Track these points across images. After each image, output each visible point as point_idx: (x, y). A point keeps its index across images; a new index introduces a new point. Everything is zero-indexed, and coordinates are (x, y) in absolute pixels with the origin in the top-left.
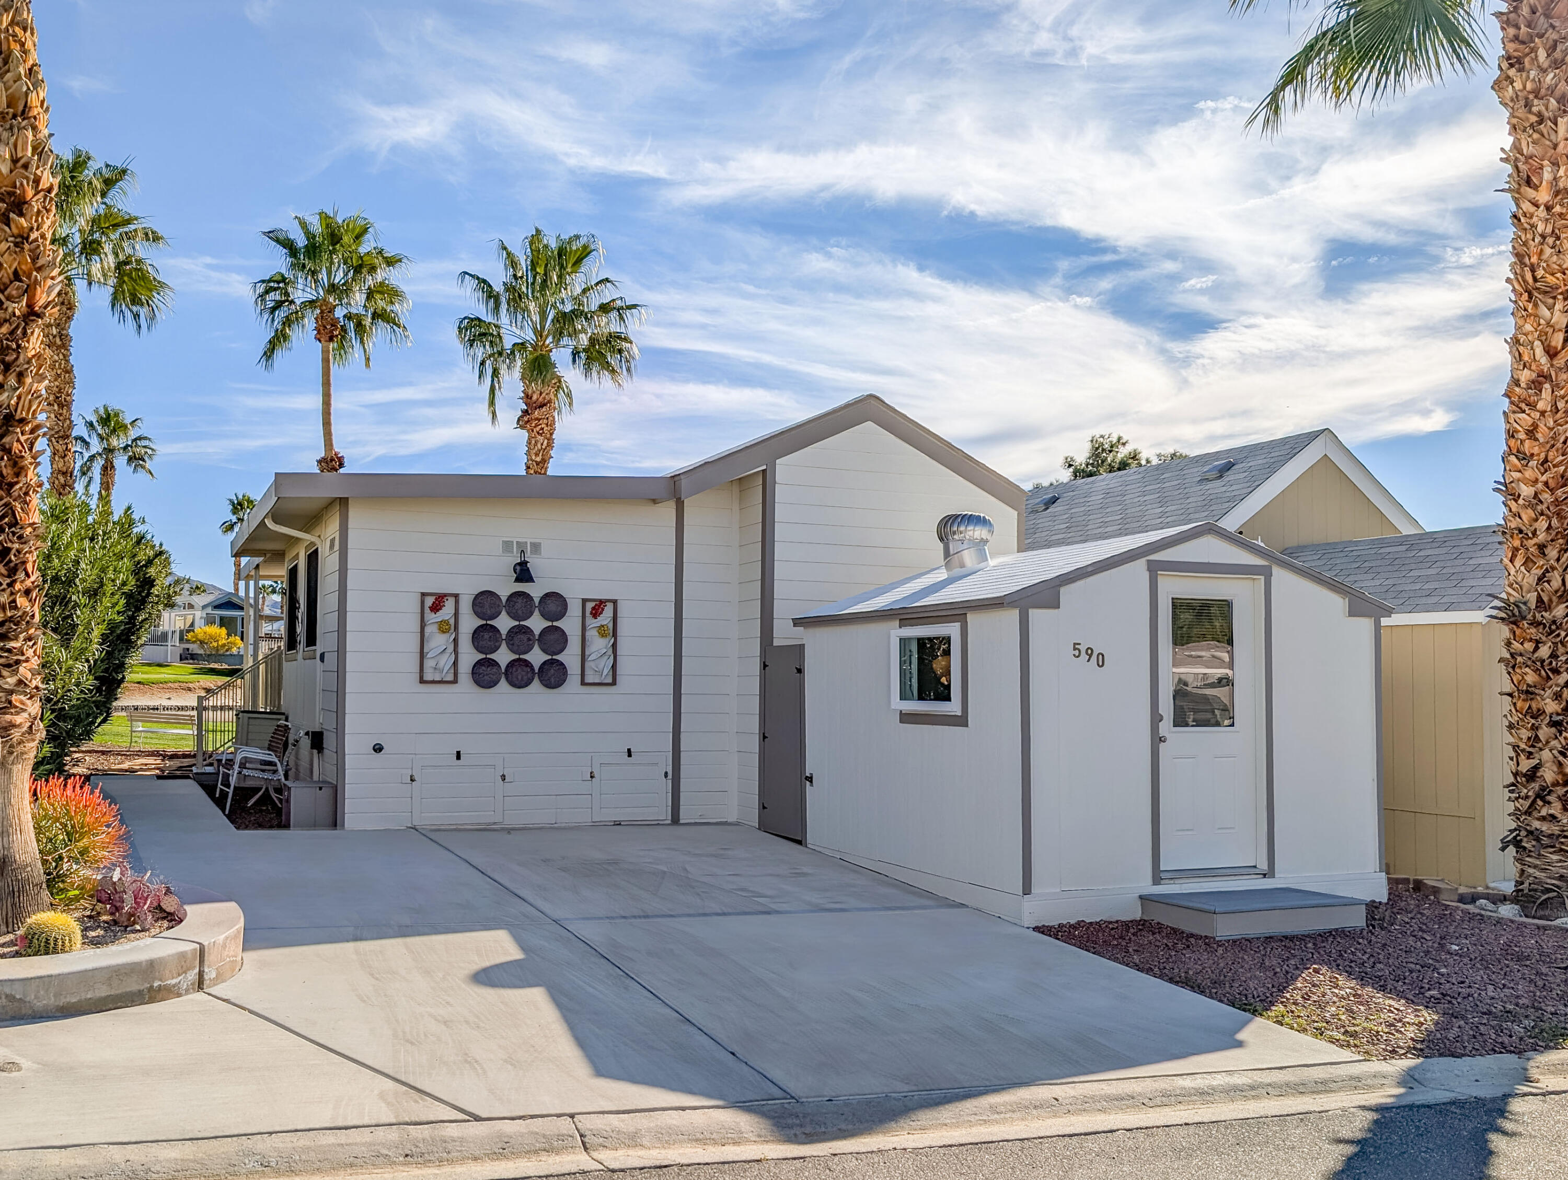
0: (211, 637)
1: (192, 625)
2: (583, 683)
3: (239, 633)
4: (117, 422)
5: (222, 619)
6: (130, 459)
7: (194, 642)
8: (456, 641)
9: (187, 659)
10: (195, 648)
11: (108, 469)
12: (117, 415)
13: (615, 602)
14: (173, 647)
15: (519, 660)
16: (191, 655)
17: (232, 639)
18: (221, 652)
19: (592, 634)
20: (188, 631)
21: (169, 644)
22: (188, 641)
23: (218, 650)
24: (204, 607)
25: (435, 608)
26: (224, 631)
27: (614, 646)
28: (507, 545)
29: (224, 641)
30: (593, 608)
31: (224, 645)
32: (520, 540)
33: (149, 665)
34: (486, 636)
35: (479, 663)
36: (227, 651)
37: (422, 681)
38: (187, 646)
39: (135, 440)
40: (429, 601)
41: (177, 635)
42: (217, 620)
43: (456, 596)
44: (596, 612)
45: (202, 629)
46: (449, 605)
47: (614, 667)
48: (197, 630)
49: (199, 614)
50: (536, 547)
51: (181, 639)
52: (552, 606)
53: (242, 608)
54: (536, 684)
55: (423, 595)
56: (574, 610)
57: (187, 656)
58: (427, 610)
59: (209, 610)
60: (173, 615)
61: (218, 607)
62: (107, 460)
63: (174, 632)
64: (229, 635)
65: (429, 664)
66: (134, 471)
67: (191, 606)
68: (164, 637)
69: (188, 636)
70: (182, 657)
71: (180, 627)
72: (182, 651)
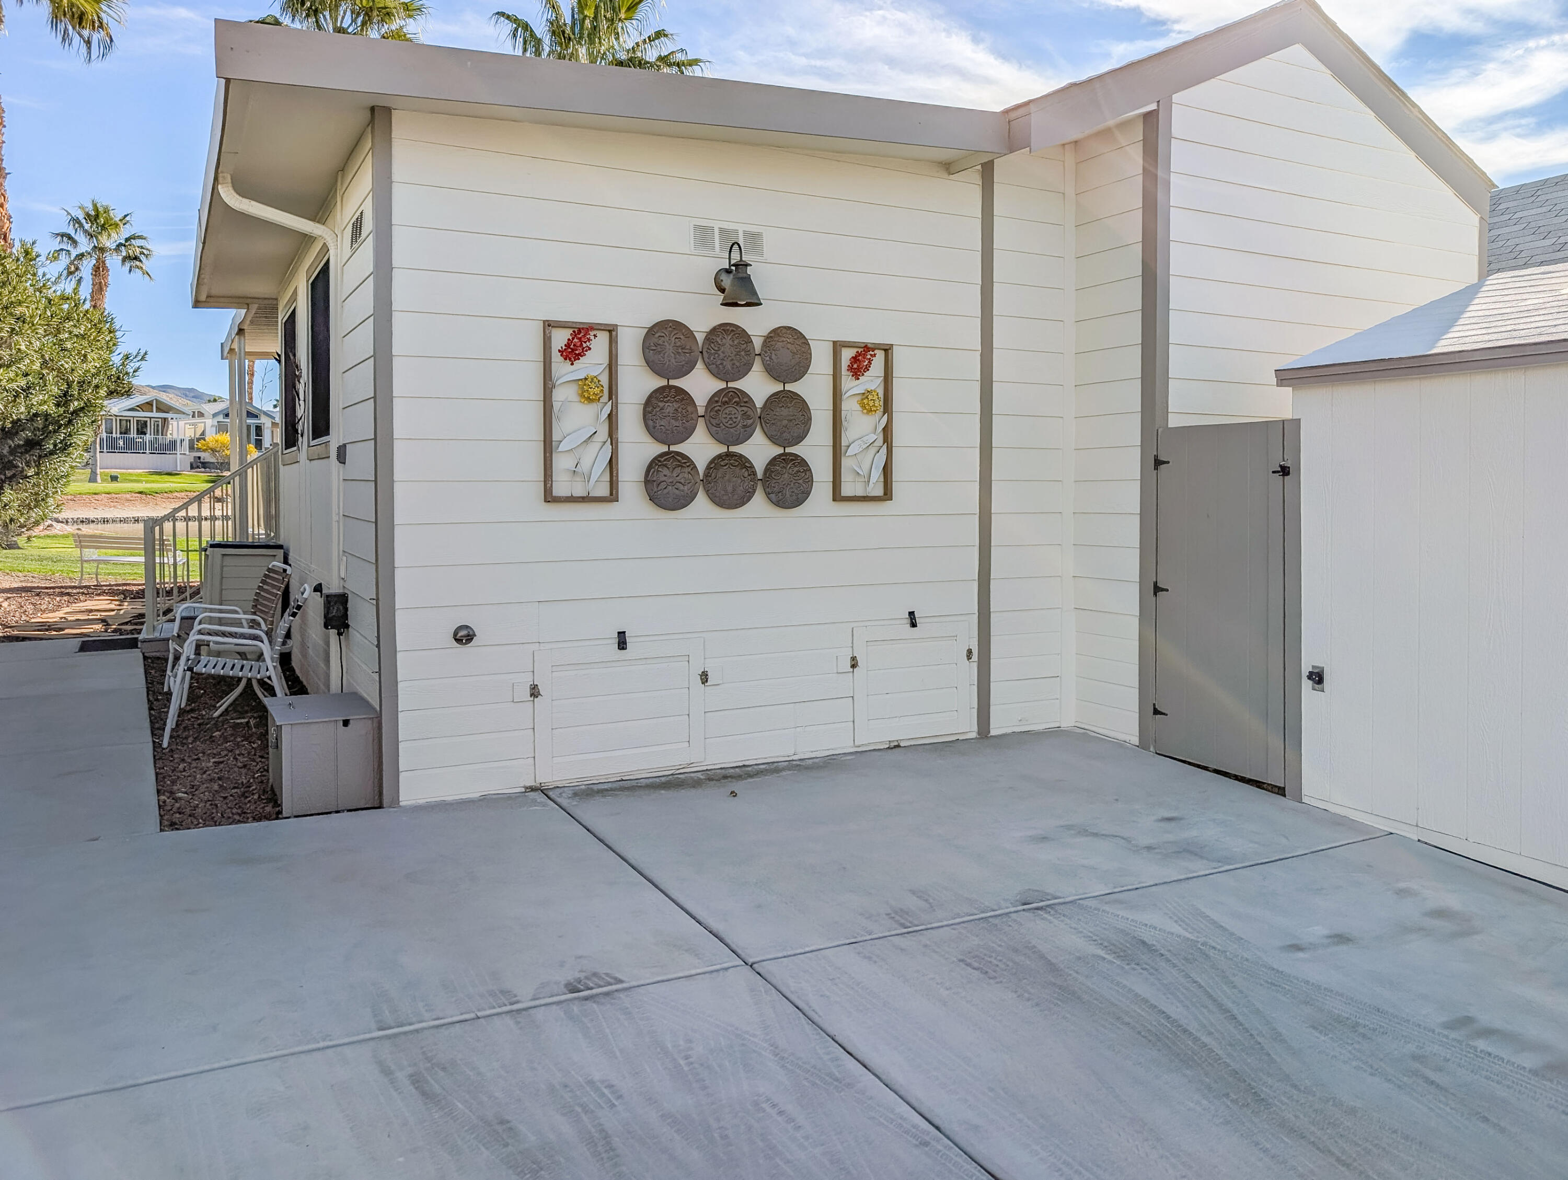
0: (223, 445)
1: (203, 433)
2: (837, 496)
4: (107, 220)
6: (125, 259)
7: (204, 451)
8: (612, 419)
9: (198, 467)
10: (206, 457)
11: (99, 268)
12: (105, 211)
13: (887, 350)
14: (183, 457)
15: (729, 455)
16: (203, 463)
19: (850, 406)
20: (198, 440)
21: (178, 453)
22: (199, 450)
24: (215, 415)
25: (573, 352)
27: (887, 432)
28: (703, 235)
30: (855, 359)
32: (725, 226)
33: (159, 474)
34: (670, 408)
35: (656, 464)
37: (549, 497)
38: (198, 454)
39: (128, 239)
40: (560, 338)
41: (186, 444)
42: (230, 428)
43: (611, 330)
44: (858, 367)
45: (212, 437)
46: (599, 345)
47: (887, 471)
48: (208, 438)
49: (209, 422)
50: (755, 238)
51: (192, 448)
52: (784, 355)
54: (759, 500)
55: (549, 325)
56: (821, 361)
57: (198, 465)
58: (556, 357)
59: (220, 419)
60: (182, 423)
62: (98, 260)
63: (182, 441)
65: (562, 463)
66: (130, 271)
67: (201, 415)
68: (172, 446)
69: (197, 445)
70: (192, 466)
71: (192, 436)
72: (192, 460)
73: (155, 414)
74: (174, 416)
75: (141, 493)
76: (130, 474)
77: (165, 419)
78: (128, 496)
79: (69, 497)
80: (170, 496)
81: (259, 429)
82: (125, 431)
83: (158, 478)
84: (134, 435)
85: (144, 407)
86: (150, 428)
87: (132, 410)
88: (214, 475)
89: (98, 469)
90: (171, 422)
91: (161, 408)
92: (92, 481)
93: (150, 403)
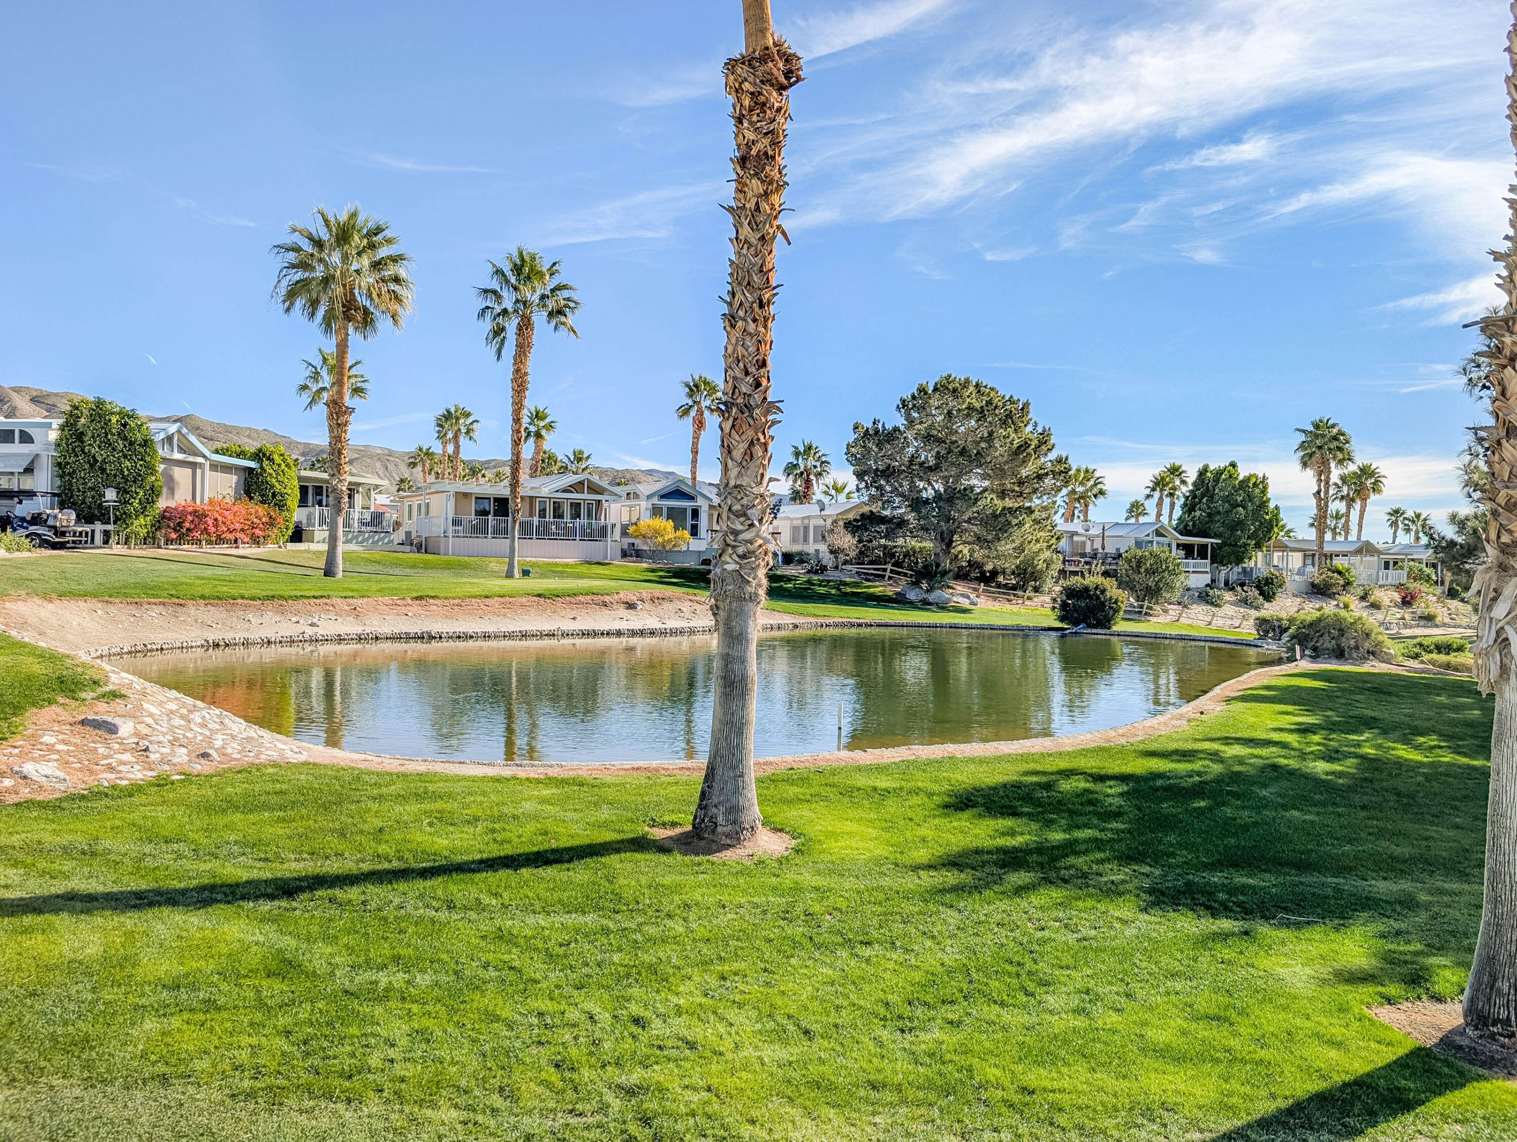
0: (656, 531)
1: (637, 518)
3: (689, 527)
4: (532, 269)
5: (670, 509)
6: (551, 314)
7: (638, 537)
9: (631, 556)
10: (640, 544)
11: (525, 326)
12: (533, 259)
14: (614, 542)
16: (636, 551)
17: (679, 533)
18: (667, 548)
20: (632, 525)
21: (609, 539)
22: (632, 536)
23: (664, 547)
24: (649, 497)
26: (671, 523)
29: (671, 536)
31: (670, 541)
33: (589, 563)
36: (674, 546)
38: (631, 541)
39: (553, 291)
41: (618, 531)
42: (664, 512)
45: (648, 522)
48: (642, 523)
49: (644, 504)
51: (624, 533)
53: (692, 498)
57: (631, 553)
59: (655, 500)
60: (615, 506)
61: (663, 497)
62: (523, 317)
63: (613, 526)
64: (676, 528)
66: (556, 328)
67: (637, 496)
68: (603, 532)
69: (631, 529)
70: (624, 554)
71: (625, 519)
72: (625, 547)
73: (586, 496)
74: (607, 497)
76: (557, 565)
77: (599, 502)
81: (695, 513)
82: (558, 514)
83: (584, 569)
84: (567, 519)
85: (578, 487)
86: (583, 511)
87: (565, 491)
88: (645, 565)
89: (516, 559)
90: (605, 505)
91: (594, 489)
92: (509, 575)
93: (581, 483)
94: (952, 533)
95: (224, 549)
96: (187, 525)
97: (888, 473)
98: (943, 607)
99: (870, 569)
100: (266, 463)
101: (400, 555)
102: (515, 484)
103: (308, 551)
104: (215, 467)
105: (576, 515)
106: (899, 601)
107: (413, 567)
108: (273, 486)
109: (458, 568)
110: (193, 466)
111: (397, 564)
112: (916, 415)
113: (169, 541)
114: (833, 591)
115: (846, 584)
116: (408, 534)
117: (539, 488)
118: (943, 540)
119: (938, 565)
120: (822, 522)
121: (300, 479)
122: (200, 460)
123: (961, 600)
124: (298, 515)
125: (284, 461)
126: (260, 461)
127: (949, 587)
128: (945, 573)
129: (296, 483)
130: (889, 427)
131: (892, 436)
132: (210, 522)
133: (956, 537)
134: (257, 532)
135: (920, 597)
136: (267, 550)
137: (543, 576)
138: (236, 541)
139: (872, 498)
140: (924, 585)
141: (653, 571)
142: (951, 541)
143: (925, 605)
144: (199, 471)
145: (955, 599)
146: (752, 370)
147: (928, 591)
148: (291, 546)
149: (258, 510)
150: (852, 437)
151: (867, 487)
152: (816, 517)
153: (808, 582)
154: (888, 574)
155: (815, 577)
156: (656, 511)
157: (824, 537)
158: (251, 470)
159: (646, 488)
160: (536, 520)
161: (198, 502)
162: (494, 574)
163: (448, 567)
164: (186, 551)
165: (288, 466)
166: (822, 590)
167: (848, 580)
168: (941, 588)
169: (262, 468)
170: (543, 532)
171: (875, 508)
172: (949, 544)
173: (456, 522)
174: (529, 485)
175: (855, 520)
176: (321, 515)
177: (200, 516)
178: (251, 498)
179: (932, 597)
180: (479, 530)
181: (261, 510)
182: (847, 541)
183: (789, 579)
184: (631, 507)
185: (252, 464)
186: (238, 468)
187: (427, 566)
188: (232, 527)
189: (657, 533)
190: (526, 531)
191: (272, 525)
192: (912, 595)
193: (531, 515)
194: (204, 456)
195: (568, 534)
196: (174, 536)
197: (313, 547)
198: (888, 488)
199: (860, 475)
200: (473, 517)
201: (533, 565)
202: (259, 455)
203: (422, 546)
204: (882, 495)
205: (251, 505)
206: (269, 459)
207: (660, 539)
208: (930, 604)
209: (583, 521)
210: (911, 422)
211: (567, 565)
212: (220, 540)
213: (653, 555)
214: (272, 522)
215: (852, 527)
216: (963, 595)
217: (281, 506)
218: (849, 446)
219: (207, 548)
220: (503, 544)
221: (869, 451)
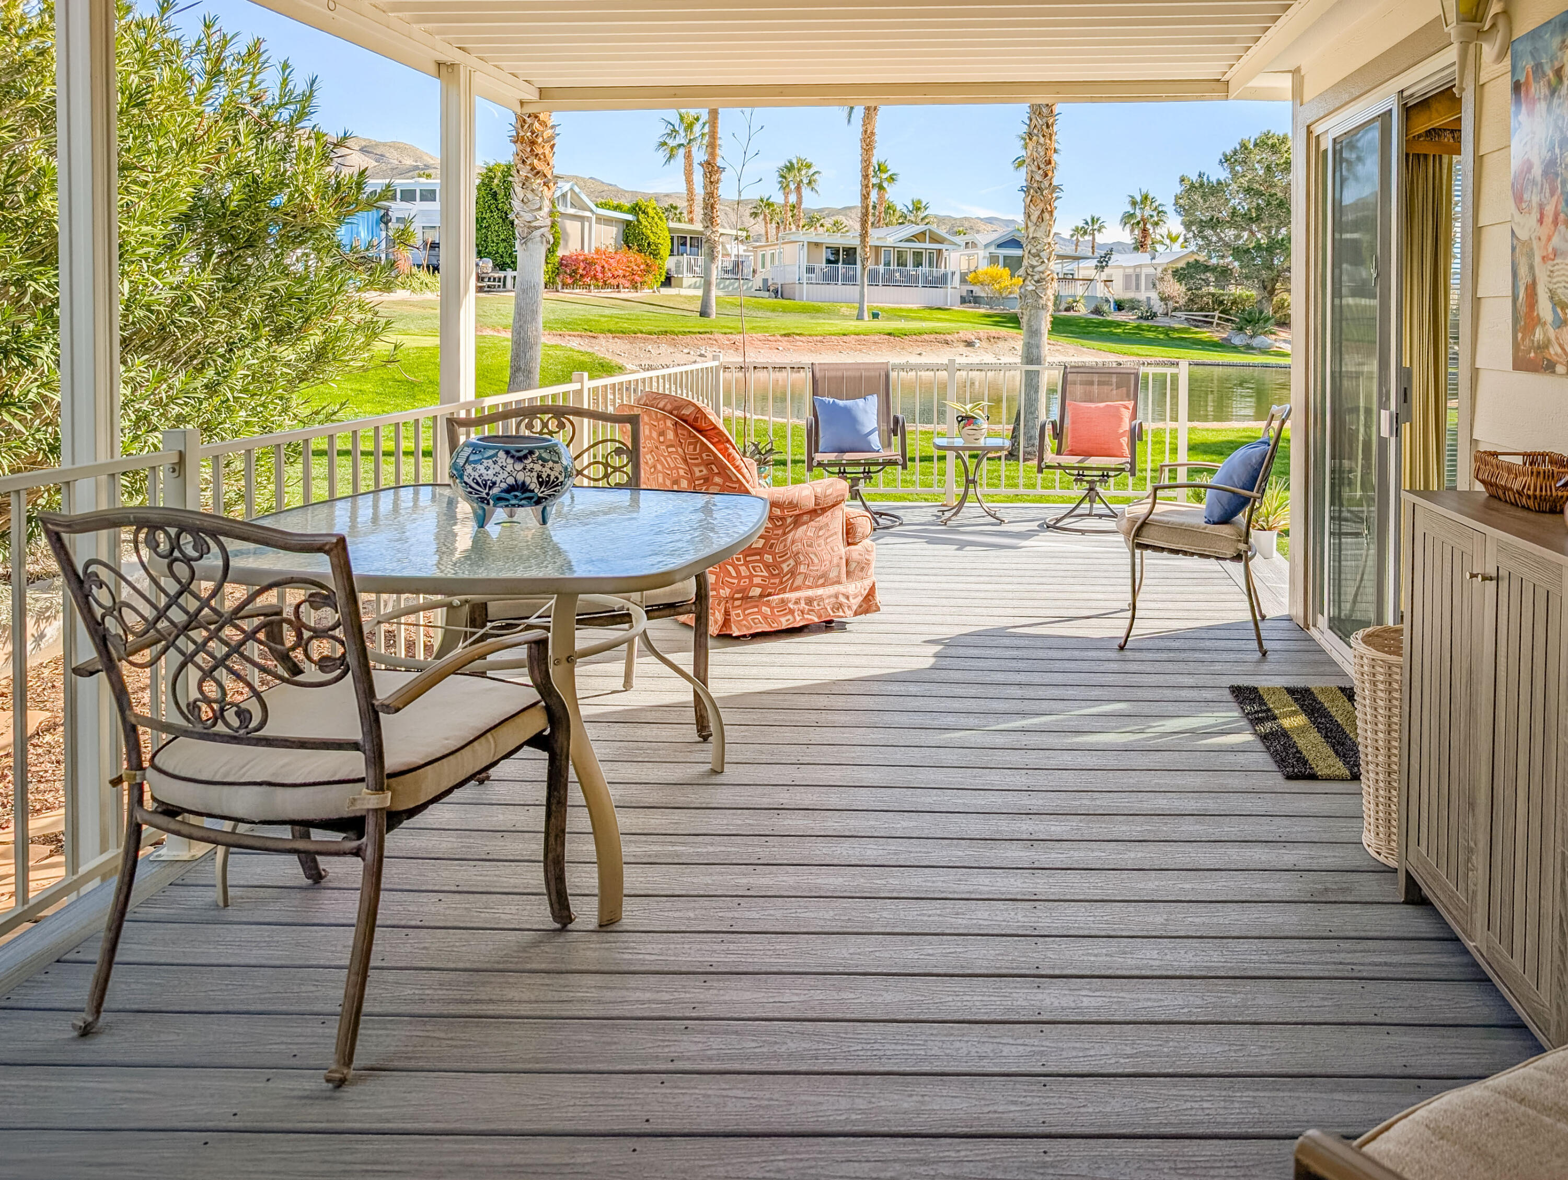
0: (993, 278)
1: (975, 266)
5: (1005, 257)
7: (977, 284)
9: (970, 302)
10: (978, 291)
14: (953, 291)
16: (974, 297)
17: (1014, 281)
18: (1003, 295)
20: (970, 272)
21: (949, 286)
22: (970, 283)
23: (1001, 294)
24: (987, 246)
26: (1007, 271)
29: (1007, 283)
31: (1006, 288)
33: (931, 308)
36: (1009, 294)
38: (970, 288)
41: (957, 277)
42: (1001, 260)
45: (985, 270)
48: (980, 270)
49: (982, 253)
51: (963, 280)
57: (970, 299)
59: (992, 249)
60: (955, 255)
61: (999, 246)
63: (953, 274)
64: (1012, 276)
67: (974, 245)
68: (943, 279)
69: (970, 278)
70: (963, 301)
71: (964, 268)
72: (964, 294)
73: (927, 245)
74: (947, 246)
75: (890, 334)
76: (901, 310)
77: (940, 251)
78: (876, 338)
79: (819, 338)
80: (919, 338)
82: (901, 263)
83: (926, 314)
84: (910, 267)
85: (919, 237)
86: (925, 259)
87: (908, 240)
88: (982, 311)
89: (866, 304)
90: (945, 254)
91: (935, 239)
92: (860, 317)
93: (924, 233)
94: (1274, 280)
95: (607, 293)
96: (581, 271)
97: (1214, 223)
98: (1264, 351)
99: (1199, 315)
100: (641, 216)
101: (760, 300)
102: (864, 235)
103: (679, 295)
104: (600, 220)
105: (918, 264)
106: (1224, 346)
107: (773, 311)
108: (647, 237)
109: (814, 311)
110: (581, 219)
111: (758, 308)
112: (1238, 168)
113: (564, 285)
114: (1161, 336)
115: (1175, 330)
116: (765, 281)
117: (885, 238)
118: (1265, 288)
119: (1261, 312)
120: (1152, 271)
121: (670, 230)
122: (588, 214)
123: (1283, 345)
124: (669, 263)
125: (657, 214)
126: (637, 214)
127: (1272, 333)
128: (1267, 320)
129: (667, 234)
130: (1213, 179)
131: (1217, 189)
132: (599, 269)
133: (1278, 285)
134: (637, 278)
135: (1244, 343)
136: (644, 294)
137: (888, 319)
138: (618, 286)
139: (1200, 248)
140: (1249, 332)
141: (989, 316)
142: (1273, 289)
143: (1249, 348)
144: (587, 224)
145: (1277, 344)
146: (1042, 166)
147: (1251, 337)
148: (665, 291)
149: (635, 258)
150: (1178, 189)
151: (1195, 236)
152: (1146, 266)
153: (1137, 327)
154: (1216, 321)
155: (1145, 323)
156: (993, 260)
157: (1154, 285)
158: (628, 223)
159: (982, 239)
160: (881, 268)
161: (586, 251)
162: (845, 317)
163: (804, 310)
164: (577, 294)
165: (660, 218)
166: (1151, 335)
167: (1177, 326)
168: (1265, 333)
169: (638, 220)
170: (889, 281)
171: (1202, 257)
172: (1272, 292)
173: (810, 270)
174: (876, 236)
175: (1182, 269)
176: (689, 263)
177: (589, 263)
178: (629, 248)
179: (1256, 342)
180: (830, 278)
181: (640, 258)
182: (1177, 289)
183: (1118, 325)
184: (969, 256)
185: (630, 217)
186: (618, 221)
187: (785, 310)
188: (616, 273)
189: (994, 280)
190: (874, 278)
191: (648, 272)
192: (1237, 340)
193: (877, 263)
194: (591, 211)
195: (910, 281)
196: (569, 281)
197: (684, 292)
198: (1214, 239)
199: (1188, 226)
200: (824, 265)
201: (881, 309)
202: (636, 209)
203: (778, 293)
204: (1208, 245)
205: (631, 253)
206: (644, 212)
207: (997, 286)
208: (1253, 348)
209: (925, 269)
210: (1235, 175)
211: (910, 310)
212: (605, 285)
213: (990, 302)
214: (647, 271)
215: (1180, 275)
216: (1285, 341)
217: (655, 255)
218: (1177, 198)
219: (594, 292)
220: (852, 291)
221: (1195, 203)
